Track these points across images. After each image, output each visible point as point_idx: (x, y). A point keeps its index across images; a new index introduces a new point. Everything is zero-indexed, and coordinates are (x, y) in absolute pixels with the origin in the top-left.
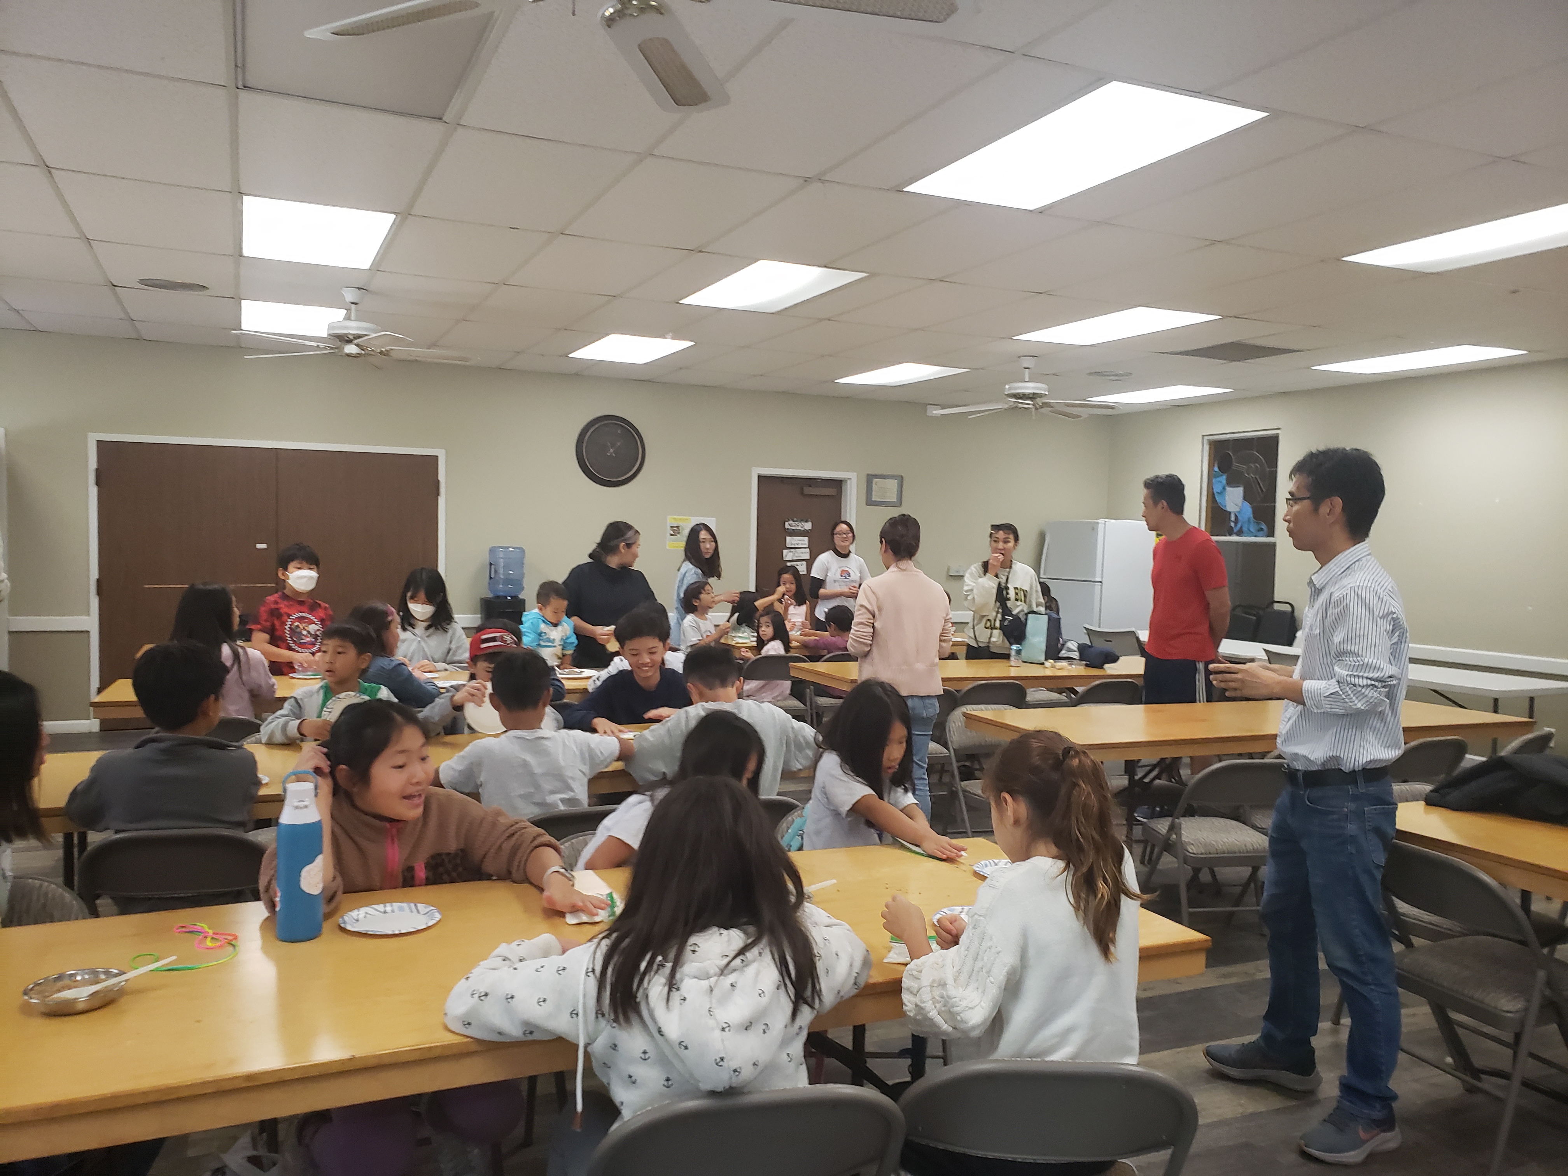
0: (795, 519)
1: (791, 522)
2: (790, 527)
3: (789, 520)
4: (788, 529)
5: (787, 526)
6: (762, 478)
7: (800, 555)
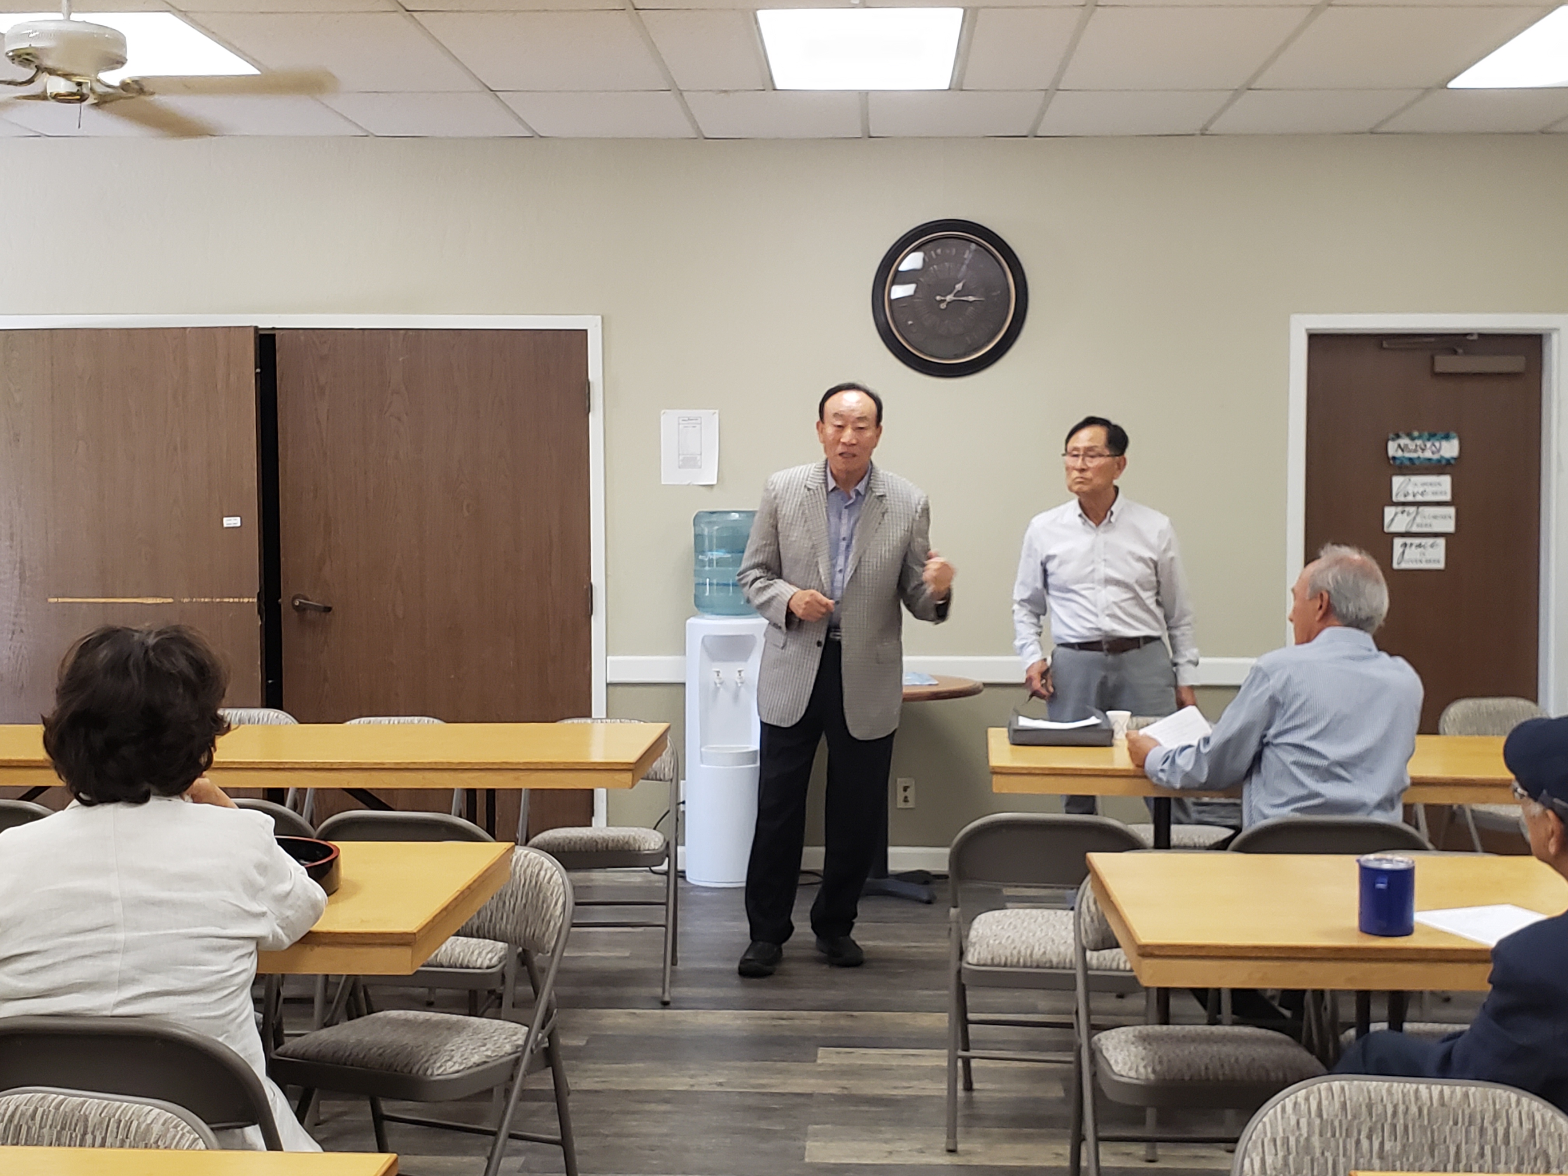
0: (1416, 434)
1: (1404, 441)
2: (1399, 454)
3: (1398, 436)
4: (1394, 458)
5: (1392, 449)
6: (1316, 340)
7: (1428, 521)
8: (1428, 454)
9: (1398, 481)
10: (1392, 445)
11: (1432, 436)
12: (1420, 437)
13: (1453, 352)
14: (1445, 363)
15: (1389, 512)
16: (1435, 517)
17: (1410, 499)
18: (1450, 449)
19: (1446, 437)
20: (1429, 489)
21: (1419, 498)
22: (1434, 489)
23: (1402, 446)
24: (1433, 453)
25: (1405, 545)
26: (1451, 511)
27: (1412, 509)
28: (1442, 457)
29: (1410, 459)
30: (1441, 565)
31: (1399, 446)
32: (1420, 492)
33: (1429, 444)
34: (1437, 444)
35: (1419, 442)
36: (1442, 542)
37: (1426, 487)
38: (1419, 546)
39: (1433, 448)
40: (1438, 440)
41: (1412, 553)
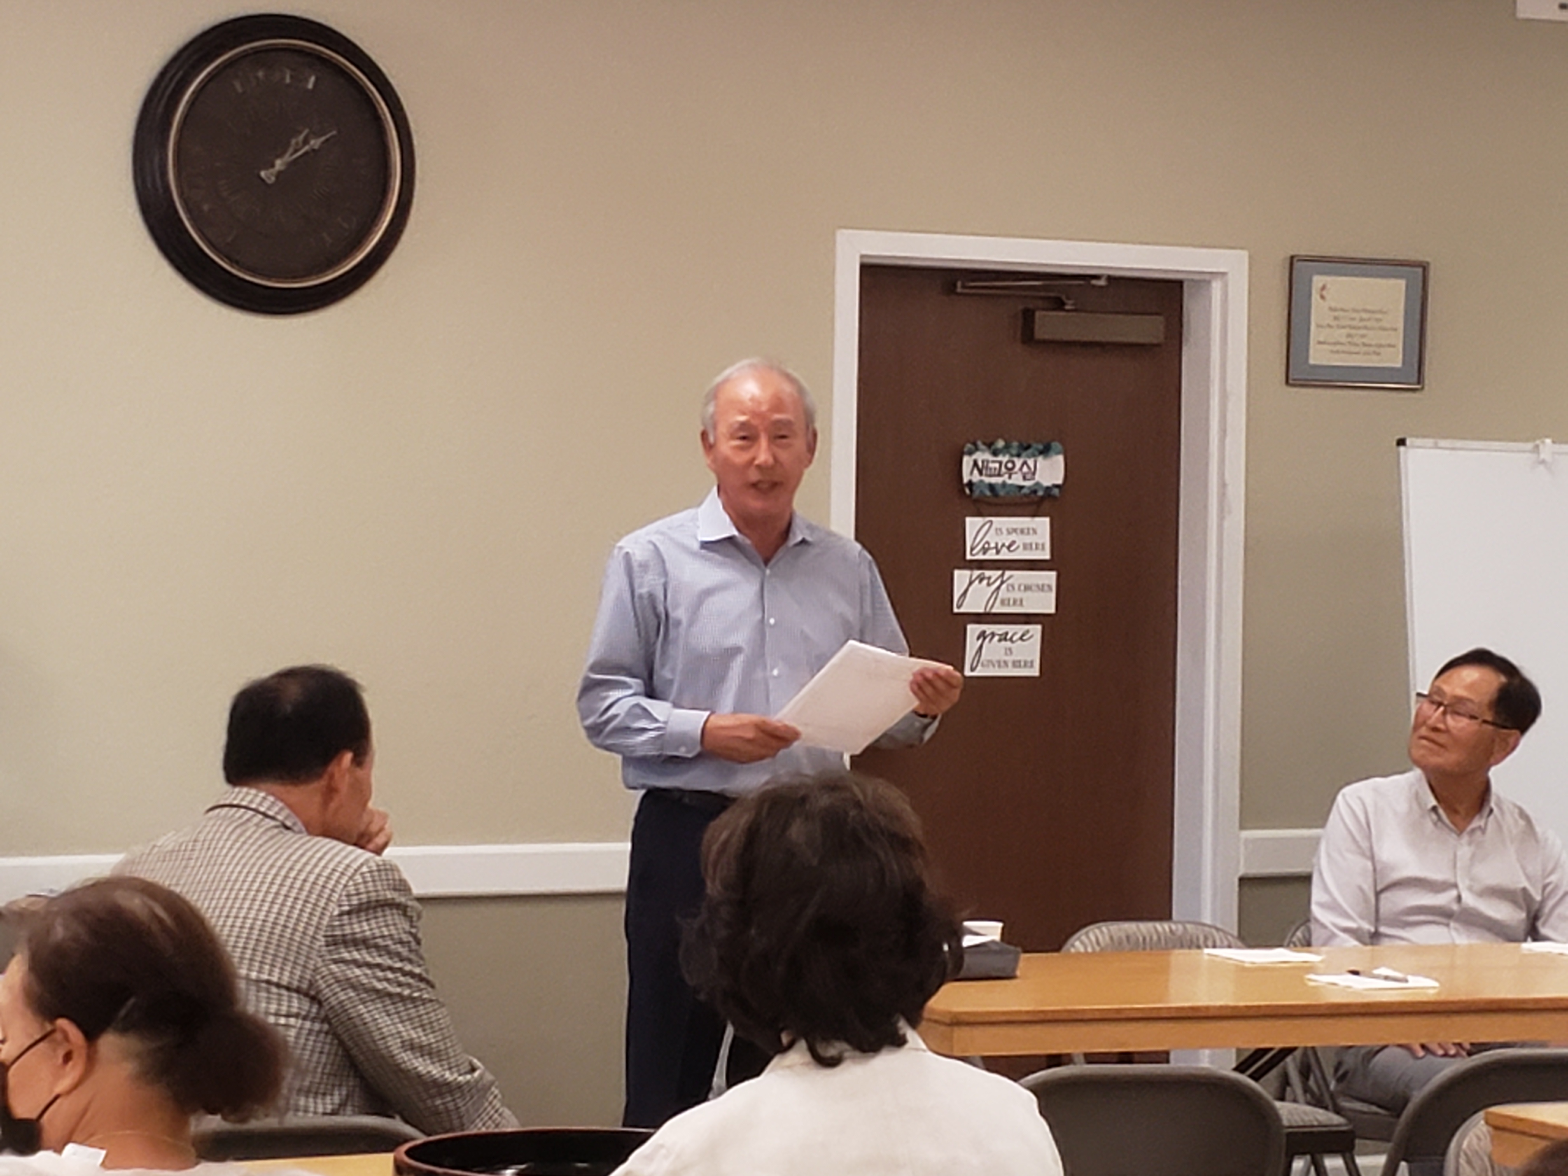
0: (1002, 444)
2: (977, 477)
3: (978, 448)
4: (971, 484)
5: (968, 471)
7: (1017, 595)
8: (1017, 480)
9: (972, 524)
10: (967, 461)
11: (1025, 448)
12: (1007, 449)
13: (1059, 305)
14: (1049, 324)
15: (960, 577)
16: (1027, 588)
17: (992, 556)
18: (1049, 471)
19: (1045, 451)
20: (1020, 540)
21: (1005, 555)
22: (1028, 539)
23: (980, 464)
24: (1025, 478)
25: (982, 635)
26: (1050, 577)
27: (994, 574)
28: (1038, 484)
29: (991, 487)
30: (1035, 672)
31: (975, 463)
32: (1007, 544)
33: (1018, 462)
34: (1031, 462)
35: (1004, 459)
36: (1036, 630)
37: (1013, 537)
38: (1004, 637)
39: (1025, 469)
40: (1034, 455)
41: (993, 650)
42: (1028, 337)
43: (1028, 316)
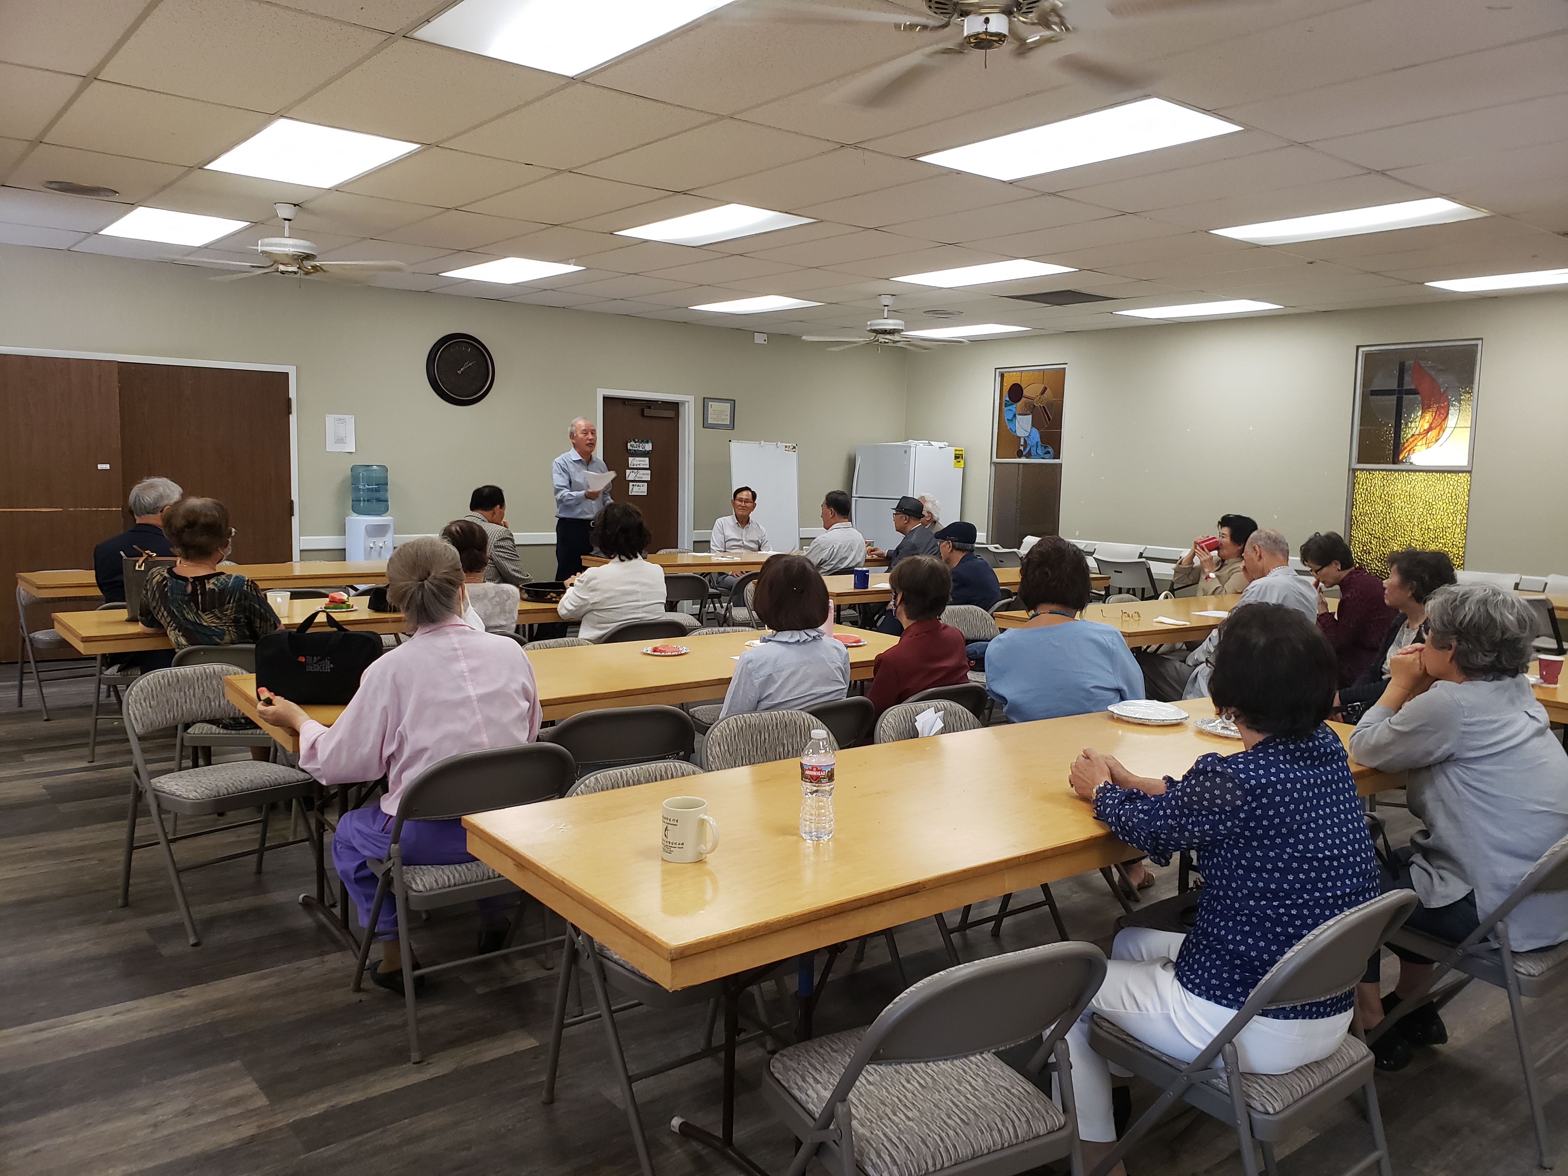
1: (633, 443)
2: (632, 448)
3: (631, 441)
4: (630, 450)
5: (629, 447)
6: (606, 399)
7: (641, 476)
8: (641, 449)
9: (630, 459)
10: (629, 444)
11: (642, 441)
12: (638, 442)
13: (650, 408)
14: (647, 412)
15: (628, 471)
16: (643, 474)
17: (635, 467)
18: (648, 447)
19: (647, 442)
20: (641, 463)
21: (638, 466)
22: (643, 463)
23: (631, 445)
24: (643, 448)
25: (633, 485)
26: (649, 472)
27: (636, 471)
28: (646, 450)
29: (635, 450)
30: (645, 494)
32: (639, 464)
34: (645, 445)
35: (638, 444)
36: (645, 484)
38: (638, 486)
39: (643, 446)
40: (645, 443)
41: (636, 489)
42: (643, 415)
43: (643, 410)
